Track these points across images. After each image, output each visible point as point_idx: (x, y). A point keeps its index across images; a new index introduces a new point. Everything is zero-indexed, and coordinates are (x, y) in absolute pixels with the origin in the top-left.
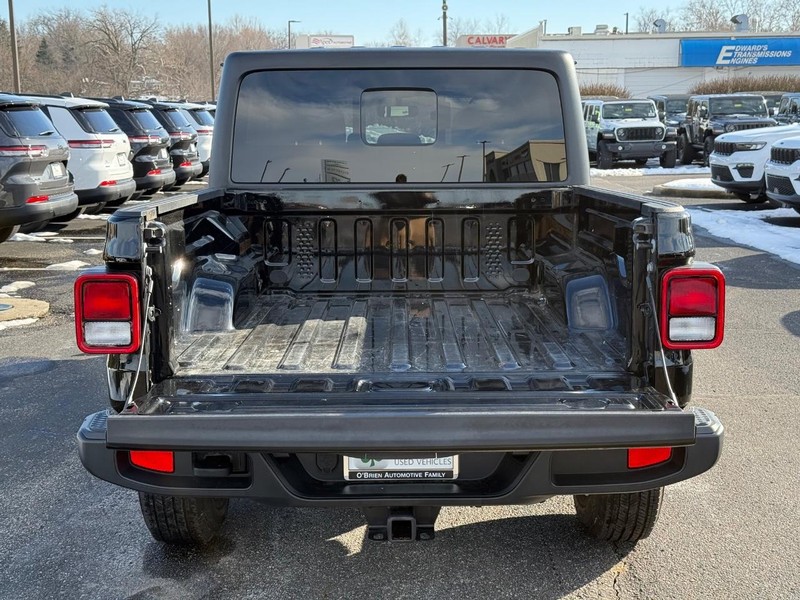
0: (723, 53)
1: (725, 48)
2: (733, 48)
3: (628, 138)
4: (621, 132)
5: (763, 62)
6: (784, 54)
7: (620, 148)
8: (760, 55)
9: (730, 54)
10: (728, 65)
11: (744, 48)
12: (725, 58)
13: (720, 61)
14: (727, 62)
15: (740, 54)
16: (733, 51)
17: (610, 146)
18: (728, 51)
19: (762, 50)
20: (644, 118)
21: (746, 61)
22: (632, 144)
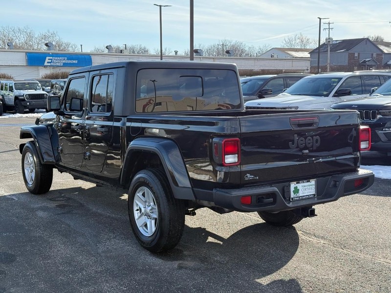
0: (47, 60)
1: (47, 58)
2: (51, 58)
3: (31, 99)
4: (27, 96)
5: (65, 65)
6: (74, 62)
7: (28, 104)
8: (64, 62)
9: (50, 61)
10: (49, 66)
11: (56, 58)
12: (48, 62)
13: (46, 64)
14: (49, 64)
15: (55, 61)
16: (52, 59)
17: (23, 103)
18: (49, 59)
19: (64, 60)
20: (36, 90)
21: (58, 64)
22: (34, 102)
